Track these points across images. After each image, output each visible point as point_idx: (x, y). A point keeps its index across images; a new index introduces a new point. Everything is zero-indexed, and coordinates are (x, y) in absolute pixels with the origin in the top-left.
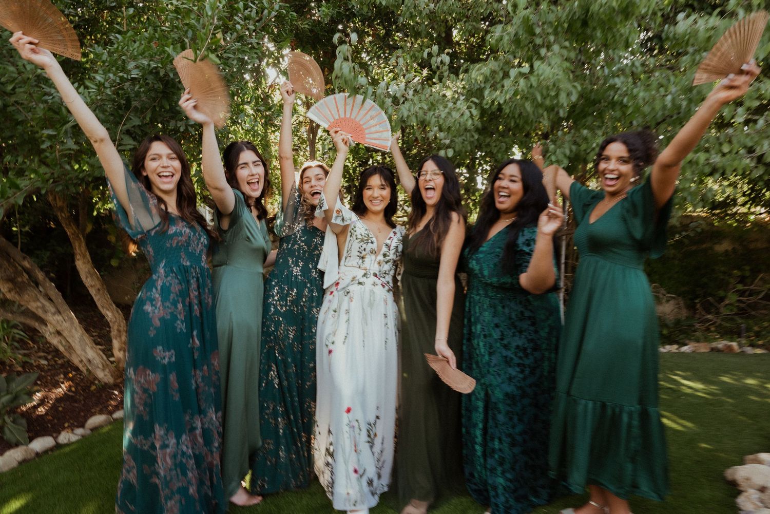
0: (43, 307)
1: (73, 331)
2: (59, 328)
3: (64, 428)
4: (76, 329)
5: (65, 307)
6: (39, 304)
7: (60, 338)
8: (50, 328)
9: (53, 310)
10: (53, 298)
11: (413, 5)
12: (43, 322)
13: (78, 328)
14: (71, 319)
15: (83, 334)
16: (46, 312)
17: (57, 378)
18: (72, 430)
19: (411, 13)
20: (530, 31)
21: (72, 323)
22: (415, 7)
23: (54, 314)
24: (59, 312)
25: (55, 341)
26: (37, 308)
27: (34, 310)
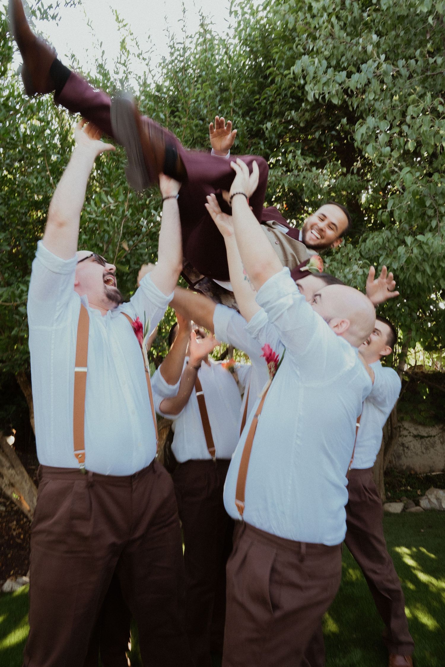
2: (12, 481)
3: (9, 576)
4: (26, 482)
5: (18, 462)
9: (8, 464)
11: (313, 185)
13: (28, 481)
15: (31, 487)
17: (10, 525)
18: (16, 578)
19: (311, 191)
20: (421, 203)
21: (23, 477)
22: (314, 187)
24: (12, 466)
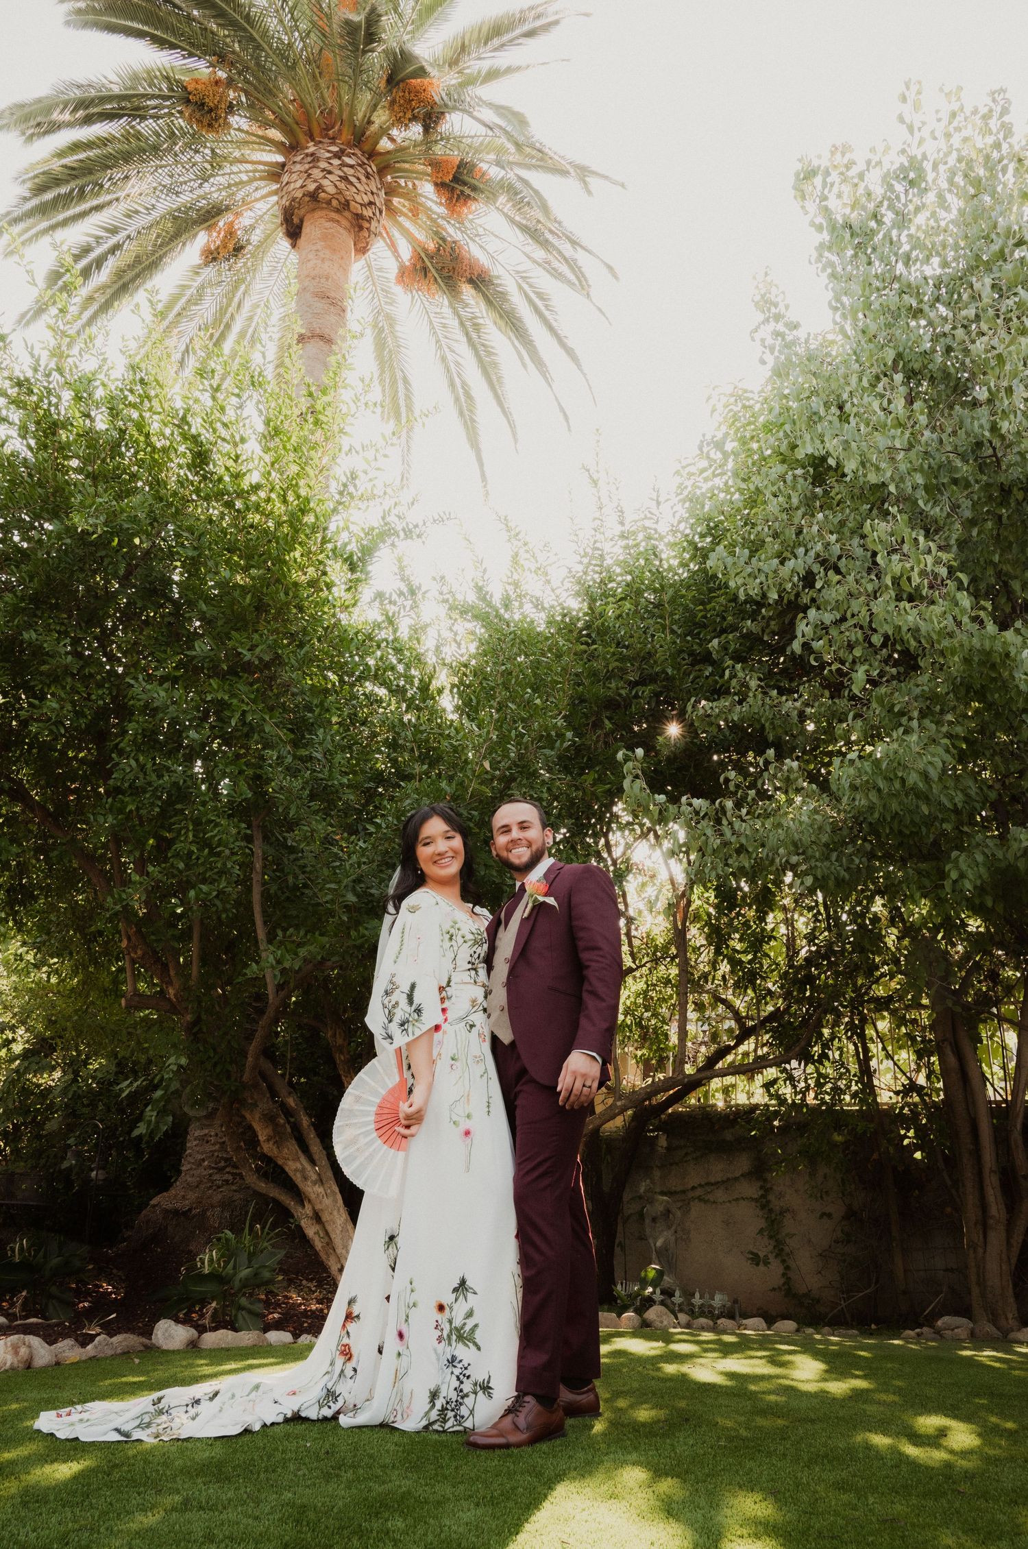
0: (303, 1170)
1: (335, 1213)
2: (318, 1208)
4: (338, 1210)
6: (299, 1166)
7: (317, 1227)
8: (308, 1210)
9: (314, 1176)
10: (316, 1157)
12: (299, 1196)
14: (333, 1192)
16: (305, 1178)
21: (335, 1203)
23: (314, 1183)
24: (321, 1181)
25: (311, 1231)
26: (296, 1170)
27: (291, 1174)
